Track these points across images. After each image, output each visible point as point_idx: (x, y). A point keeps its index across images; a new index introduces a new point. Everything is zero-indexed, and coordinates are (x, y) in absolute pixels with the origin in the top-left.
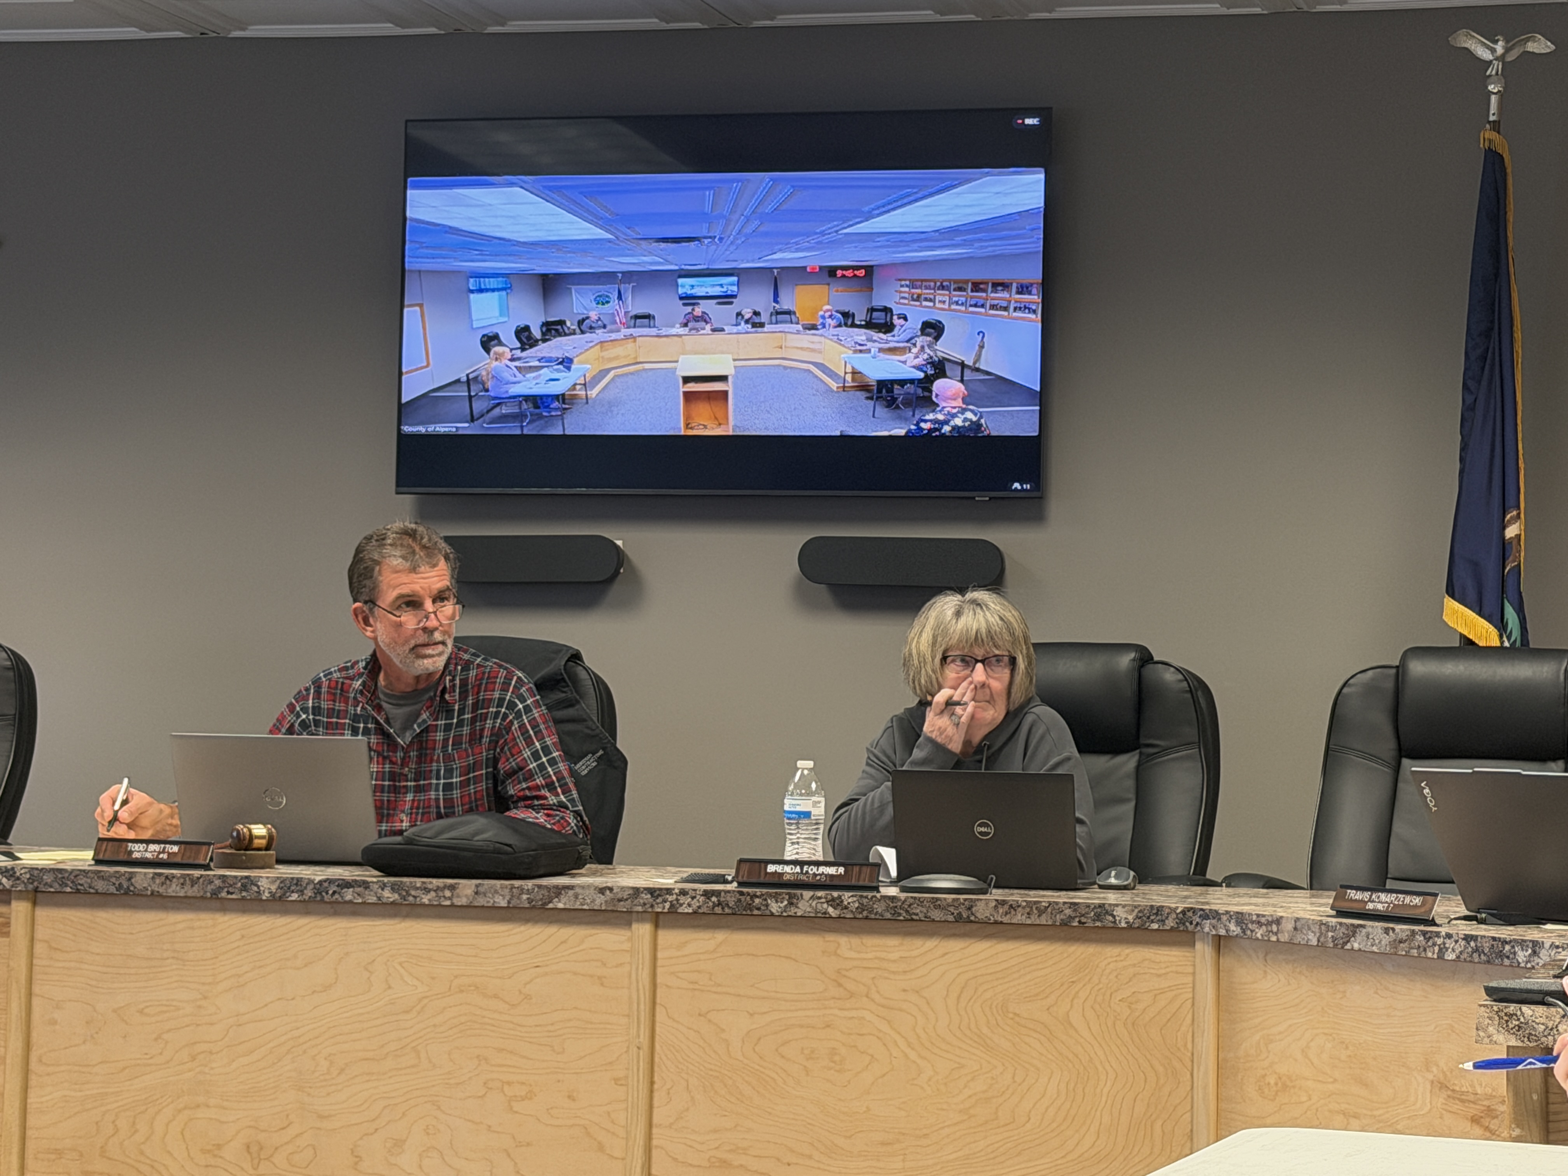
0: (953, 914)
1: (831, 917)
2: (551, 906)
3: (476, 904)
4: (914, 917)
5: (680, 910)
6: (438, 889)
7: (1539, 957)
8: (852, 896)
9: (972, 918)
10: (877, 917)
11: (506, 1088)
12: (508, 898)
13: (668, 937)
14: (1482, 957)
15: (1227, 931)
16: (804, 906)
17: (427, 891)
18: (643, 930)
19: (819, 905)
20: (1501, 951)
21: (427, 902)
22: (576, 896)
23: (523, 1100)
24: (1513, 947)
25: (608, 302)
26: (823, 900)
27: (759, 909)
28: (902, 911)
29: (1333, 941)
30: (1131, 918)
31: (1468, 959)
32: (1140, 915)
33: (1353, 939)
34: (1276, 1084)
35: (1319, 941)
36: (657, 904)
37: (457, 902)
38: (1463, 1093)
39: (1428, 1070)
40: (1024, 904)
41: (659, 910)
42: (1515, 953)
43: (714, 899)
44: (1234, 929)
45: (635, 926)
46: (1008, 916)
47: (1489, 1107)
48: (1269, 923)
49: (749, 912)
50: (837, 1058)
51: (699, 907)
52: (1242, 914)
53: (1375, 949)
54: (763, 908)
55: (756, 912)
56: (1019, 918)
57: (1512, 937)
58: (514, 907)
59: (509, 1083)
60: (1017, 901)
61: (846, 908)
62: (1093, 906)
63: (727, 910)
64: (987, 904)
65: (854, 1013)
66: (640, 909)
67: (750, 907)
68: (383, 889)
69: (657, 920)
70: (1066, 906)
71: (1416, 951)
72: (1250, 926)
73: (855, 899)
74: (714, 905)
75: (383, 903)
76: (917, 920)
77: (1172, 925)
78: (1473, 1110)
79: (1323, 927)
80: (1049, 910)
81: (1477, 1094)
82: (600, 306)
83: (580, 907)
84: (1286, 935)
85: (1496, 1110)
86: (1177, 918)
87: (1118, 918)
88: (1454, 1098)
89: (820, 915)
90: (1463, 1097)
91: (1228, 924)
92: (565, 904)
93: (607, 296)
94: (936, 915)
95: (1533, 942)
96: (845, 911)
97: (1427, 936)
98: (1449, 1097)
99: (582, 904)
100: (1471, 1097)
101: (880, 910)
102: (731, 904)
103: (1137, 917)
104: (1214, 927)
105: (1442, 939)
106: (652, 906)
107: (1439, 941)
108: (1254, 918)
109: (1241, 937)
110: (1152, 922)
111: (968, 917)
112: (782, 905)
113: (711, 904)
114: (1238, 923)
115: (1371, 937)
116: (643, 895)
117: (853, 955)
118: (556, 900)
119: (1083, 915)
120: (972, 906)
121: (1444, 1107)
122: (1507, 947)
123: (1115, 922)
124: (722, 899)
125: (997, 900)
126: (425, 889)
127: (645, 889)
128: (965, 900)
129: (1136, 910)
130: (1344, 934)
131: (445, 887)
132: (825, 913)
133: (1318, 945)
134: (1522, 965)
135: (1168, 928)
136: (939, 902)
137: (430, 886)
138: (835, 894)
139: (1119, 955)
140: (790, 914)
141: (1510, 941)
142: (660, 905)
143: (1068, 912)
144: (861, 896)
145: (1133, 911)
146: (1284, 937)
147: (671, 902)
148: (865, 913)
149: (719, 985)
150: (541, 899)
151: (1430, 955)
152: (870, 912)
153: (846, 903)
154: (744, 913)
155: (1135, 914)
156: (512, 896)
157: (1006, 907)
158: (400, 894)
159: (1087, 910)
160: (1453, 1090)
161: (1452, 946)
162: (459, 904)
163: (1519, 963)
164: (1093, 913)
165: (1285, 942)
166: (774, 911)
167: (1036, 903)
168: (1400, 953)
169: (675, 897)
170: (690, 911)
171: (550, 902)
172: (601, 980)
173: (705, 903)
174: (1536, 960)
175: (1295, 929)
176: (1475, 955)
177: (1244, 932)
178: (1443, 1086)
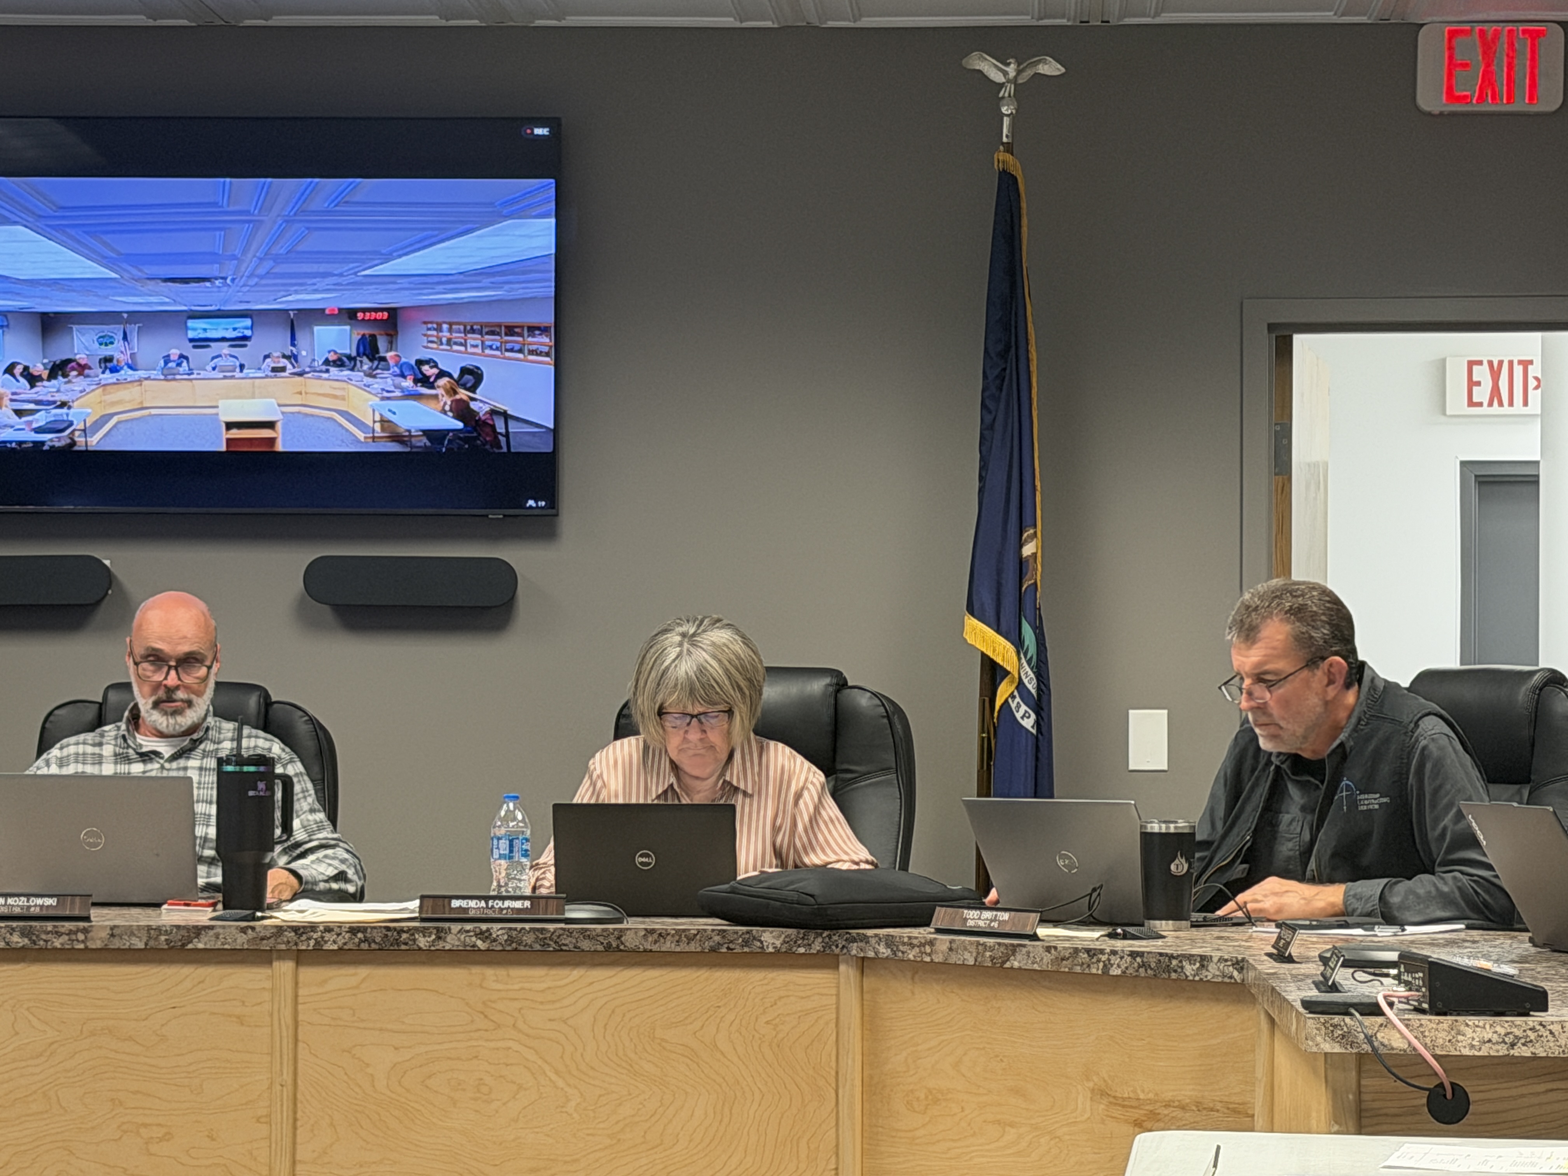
0: (602, 943)
1: (480, 950)
2: (190, 946)
3: (112, 947)
4: (564, 948)
5: (325, 947)
6: (70, 933)
7: (1207, 970)
8: (501, 929)
9: (622, 947)
10: (527, 948)
11: (142, 1130)
12: (145, 939)
13: (310, 974)
14: (1149, 971)
15: (876, 953)
16: (453, 939)
17: (59, 934)
18: (286, 967)
19: (467, 939)
20: (1168, 966)
21: (59, 946)
22: (217, 936)
23: (161, 1141)
24: (1181, 962)
25: (112, 343)
26: (472, 934)
27: (406, 944)
28: (551, 943)
29: (992, 961)
30: (778, 943)
31: (1135, 974)
32: (787, 940)
33: (1012, 958)
34: (927, 1097)
35: (976, 960)
36: (302, 941)
37: (91, 945)
38: (1124, 1099)
39: (1088, 1080)
40: (673, 932)
41: (304, 948)
42: (1182, 968)
43: (360, 935)
44: (884, 951)
45: (276, 964)
46: (657, 945)
47: (1151, 1111)
48: (922, 945)
49: (396, 947)
50: (485, 1089)
51: (345, 944)
52: (892, 936)
53: (1036, 967)
54: (410, 943)
55: (403, 947)
56: (668, 945)
57: (1179, 952)
58: (152, 948)
59: (145, 1125)
60: (666, 930)
61: (495, 940)
62: (740, 933)
63: (373, 946)
64: (636, 933)
65: (500, 1044)
66: (283, 947)
67: (397, 942)
68: (11, 934)
69: (301, 958)
70: (715, 933)
71: (1079, 968)
72: (901, 948)
73: (504, 931)
74: (361, 941)
75: (14, 949)
76: (566, 951)
77: (818, 948)
78: (1136, 1114)
79: (980, 947)
80: (698, 937)
81: (1138, 1099)
82: (103, 347)
83: (222, 947)
84: (941, 955)
85: (1159, 1114)
86: (823, 942)
87: (765, 944)
88: (1116, 1104)
89: (468, 948)
90: (1126, 1103)
91: (877, 946)
92: (206, 944)
93: (112, 337)
94: (586, 945)
95: (1201, 956)
96: (494, 944)
97: (1091, 954)
98: (1111, 1103)
99: (223, 944)
100: (1134, 1103)
101: (529, 942)
102: (378, 940)
103: (784, 942)
104: (861, 950)
105: (1106, 956)
106: (296, 944)
107: (1104, 958)
108: (906, 940)
109: (892, 959)
110: (799, 946)
111: (618, 946)
112: (429, 940)
113: (357, 940)
114: (888, 946)
115: (1031, 955)
116: (286, 933)
117: (499, 986)
118: (196, 940)
119: (731, 942)
120: (621, 936)
121: (1106, 1113)
122: (1174, 962)
123: (762, 948)
124: (368, 935)
125: (646, 929)
126: (57, 932)
127: (289, 927)
128: (614, 929)
129: (783, 936)
130: (1002, 953)
131: (78, 930)
132: (473, 946)
133: (975, 964)
134: (1191, 978)
135: (815, 952)
136: (588, 933)
137: (62, 930)
138: (484, 926)
139: (765, 978)
140: (438, 947)
141: (1178, 956)
142: (305, 943)
143: (717, 938)
144: (510, 929)
145: (780, 936)
146: (938, 958)
147: (316, 939)
148: (514, 945)
149: (363, 1021)
150: (180, 940)
151: (1094, 971)
152: (519, 945)
153: (494, 936)
154: (392, 948)
155: (781, 939)
156: (150, 937)
157: (655, 936)
158: (30, 940)
159: (735, 936)
160: (1115, 1097)
161: (1116, 962)
162: (94, 947)
163: (1187, 977)
164: (741, 940)
165: (939, 963)
166: (422, 945)
167: (684, 930)
168: (1062, 970)
169: (319, 934)
170: (335, 947)
171: (191, 942)
172: (240, 1020)
173: (351, 939)
174: (1205, 973)
175: (951, 949)
176: (1142, 970)
177: (895, 953)
178: (1103, 1093)
